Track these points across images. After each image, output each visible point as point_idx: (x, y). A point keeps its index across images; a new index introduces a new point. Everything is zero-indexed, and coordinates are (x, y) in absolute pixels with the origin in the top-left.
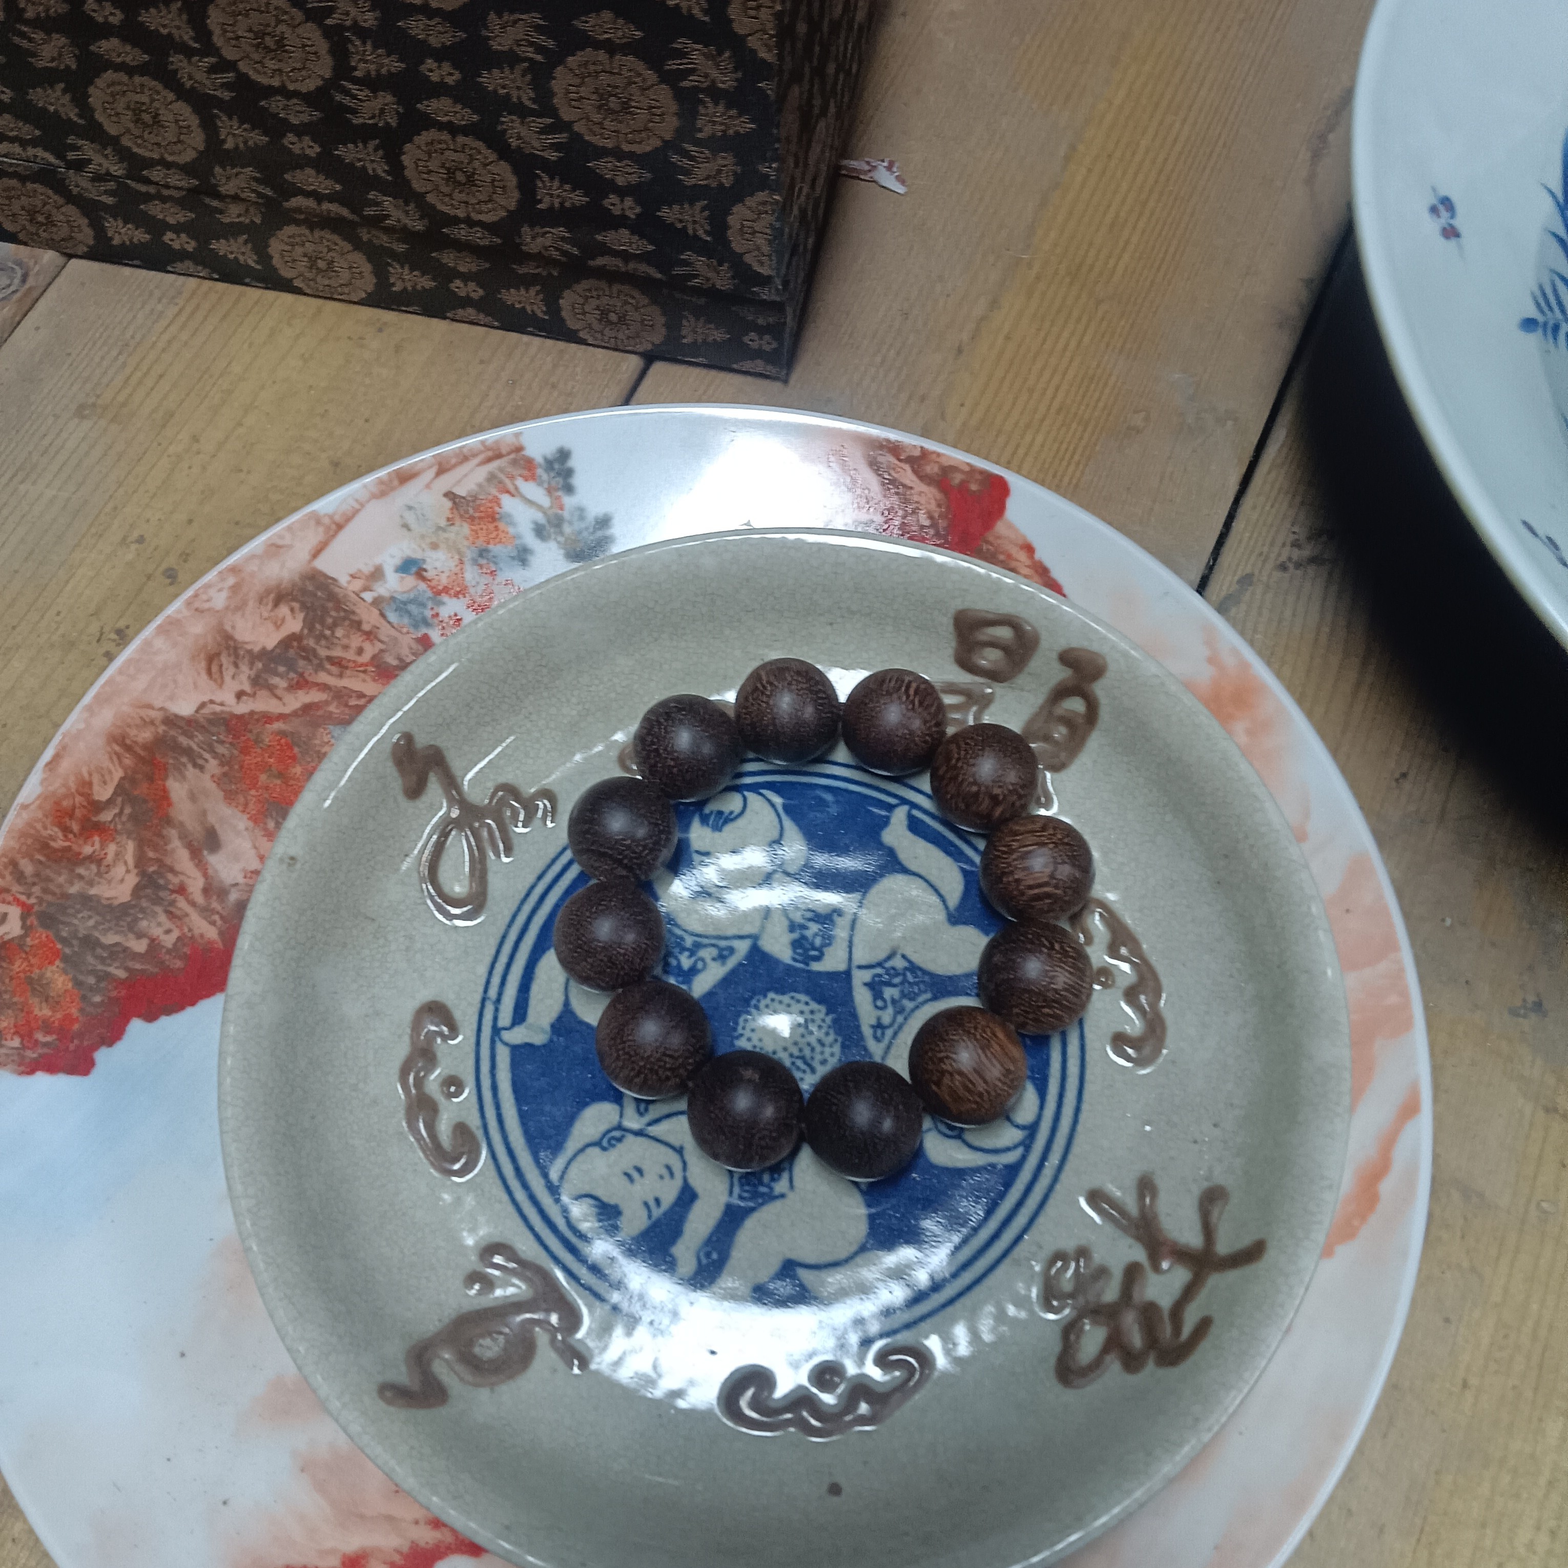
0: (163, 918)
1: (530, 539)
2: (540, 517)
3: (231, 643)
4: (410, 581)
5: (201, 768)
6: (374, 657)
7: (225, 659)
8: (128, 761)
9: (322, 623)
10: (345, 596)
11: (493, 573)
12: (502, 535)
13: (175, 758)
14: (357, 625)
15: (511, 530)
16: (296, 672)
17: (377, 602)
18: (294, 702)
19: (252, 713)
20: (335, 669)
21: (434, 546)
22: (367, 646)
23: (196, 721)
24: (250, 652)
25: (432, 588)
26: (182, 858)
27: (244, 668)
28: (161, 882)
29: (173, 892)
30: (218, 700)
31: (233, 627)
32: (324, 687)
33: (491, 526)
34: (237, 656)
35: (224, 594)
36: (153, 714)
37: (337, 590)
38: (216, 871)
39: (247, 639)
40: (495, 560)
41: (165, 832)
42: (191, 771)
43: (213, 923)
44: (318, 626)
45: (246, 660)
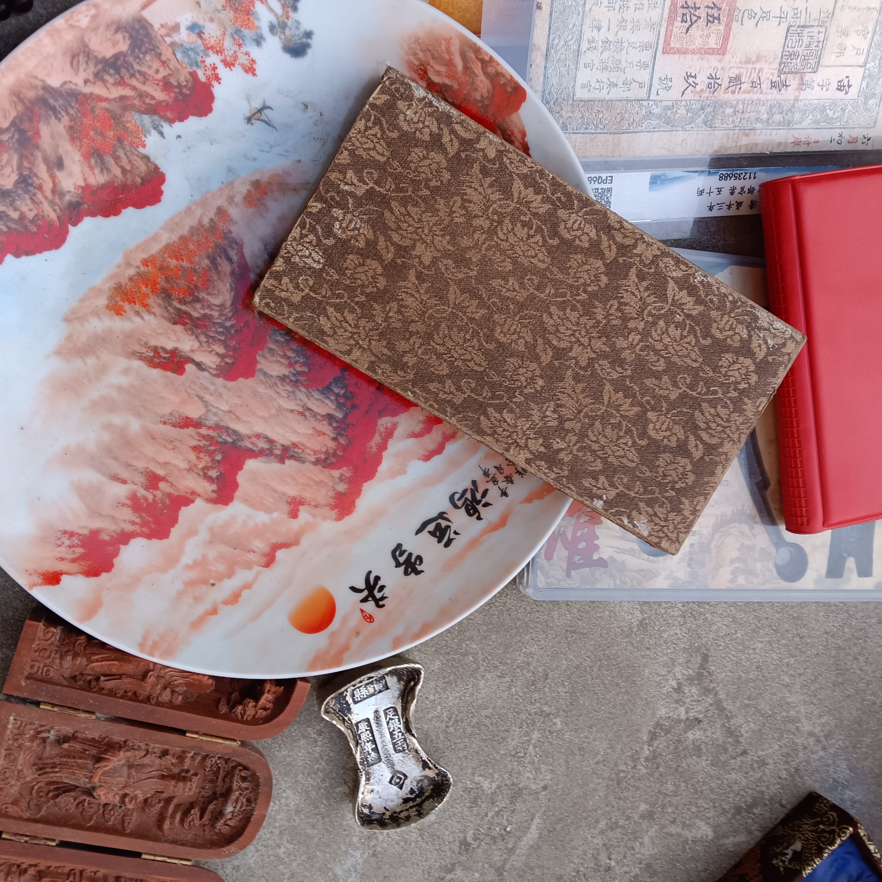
0: (29, 202)
1: (265, 31)
2: (275, 21)
3: (87, 50)
4: (194, 37)
5: (59, 120)
6: (164, 77)
7: (81, 58)
8: (20, 107)
9: (140, 48)
10: (156, 36)
11: (240, 45)
12: (250, 24)
13: (46, 112)
14: (159, 55)
15: (257, 23)
16: (120, 75)
17: (173, 45)
18: (116, 92)
19: (91, 94)
20: (141, 78)
21: (212, 20)
22: (161, 69)
23: (60, 92)
24: (96, 57)
25: (205, 45)
26: (42, 170)
27: (91, 66)
28: (30, 181)
29: (35, 188)
30: (74, 82)
31: (89, 40)
32: (134, 88)
33: (246, 17)
34: (88, 58)
35: (87, 19)
36: (37, 82)
37: (151, 32)
38: (60, 182)
39: (96, 49)
40: (242, 38)
41: (35, 153)
42: (53, 120)
43: (55, 211)
44: (137, 50)
45: (93, 62)
